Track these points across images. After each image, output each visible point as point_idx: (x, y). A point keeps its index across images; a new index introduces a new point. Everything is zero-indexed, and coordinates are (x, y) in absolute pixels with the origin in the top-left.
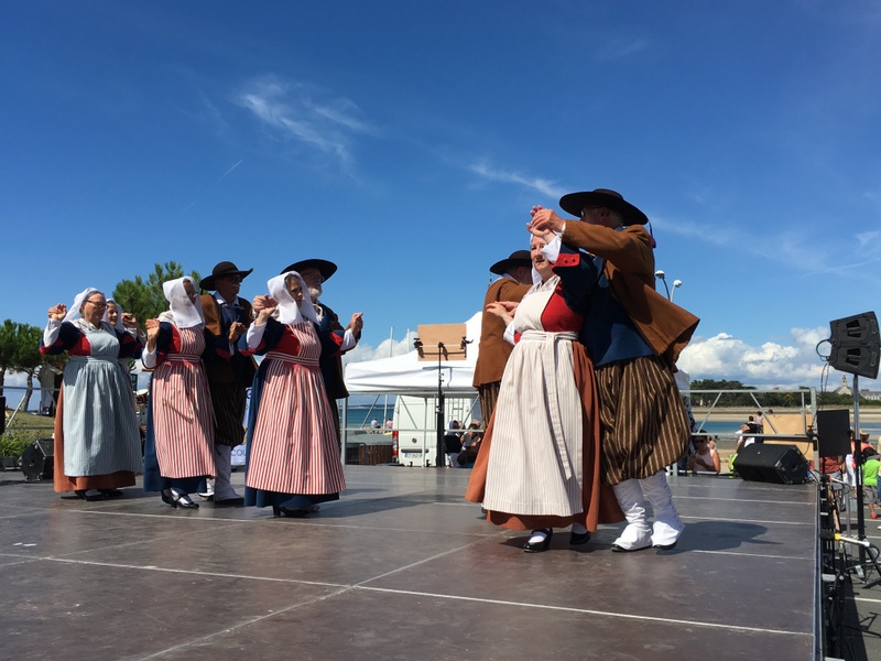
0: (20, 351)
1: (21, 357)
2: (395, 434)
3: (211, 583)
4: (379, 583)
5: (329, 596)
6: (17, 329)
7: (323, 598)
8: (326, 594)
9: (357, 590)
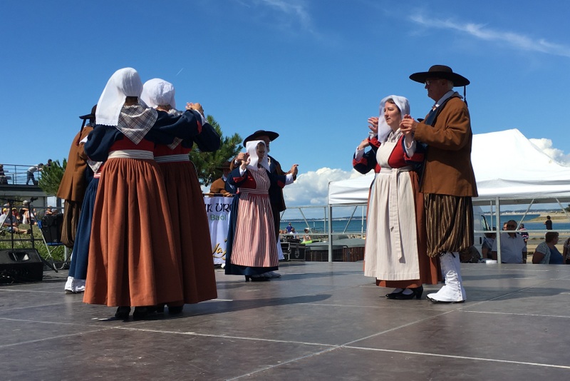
3: (235, 343)
4: (360, 344)
5: (323, 352)
7: (318, 354)
8: (320, 351)
9: (344, 349)
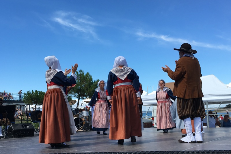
0: (41, 99)
1: (41, 101)
2: (153, 118)
6: (39, 93)
